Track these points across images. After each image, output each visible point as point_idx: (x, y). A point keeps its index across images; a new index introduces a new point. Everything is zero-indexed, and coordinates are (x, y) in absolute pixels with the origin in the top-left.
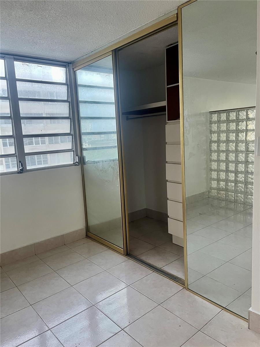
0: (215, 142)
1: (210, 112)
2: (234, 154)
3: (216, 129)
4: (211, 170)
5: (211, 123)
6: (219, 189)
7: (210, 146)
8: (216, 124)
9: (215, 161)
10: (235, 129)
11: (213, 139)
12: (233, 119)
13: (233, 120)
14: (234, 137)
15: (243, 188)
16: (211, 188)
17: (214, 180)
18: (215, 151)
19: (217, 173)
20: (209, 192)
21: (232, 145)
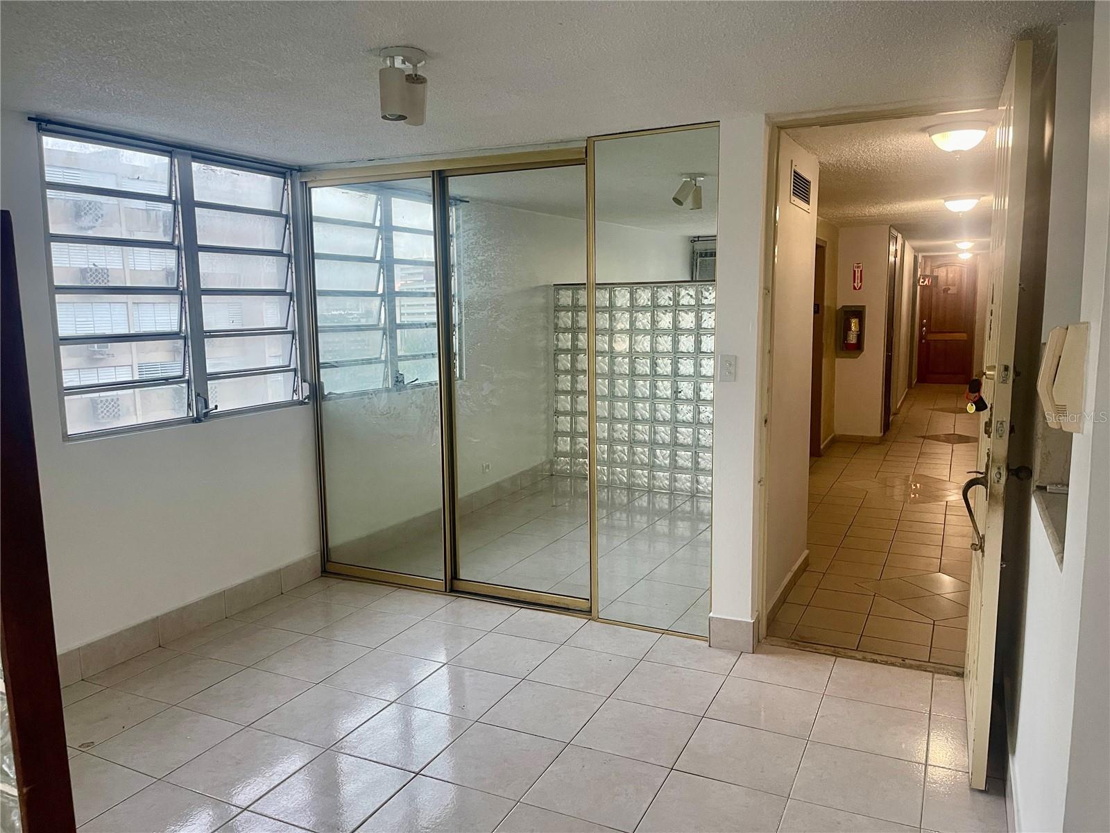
0: (566, 351)
1: (554, 285)
2: (607, 380)
3: (570, 323)
4: (557, 413)
5: (558, 308)
6: (573, 454)
7: (555, 361)
8: (570, 314)
9: (565, 393)
10: (608, 327)
11: (560, 345)
12: (603, 305)
13: (604, 308)
14: (605, 345)
15: (625, 454)
16: (558, 454)
17: (564, 434)
18: (566, 372)
19: (571, 419)
20: (552, 463)
21: (601, 362)
